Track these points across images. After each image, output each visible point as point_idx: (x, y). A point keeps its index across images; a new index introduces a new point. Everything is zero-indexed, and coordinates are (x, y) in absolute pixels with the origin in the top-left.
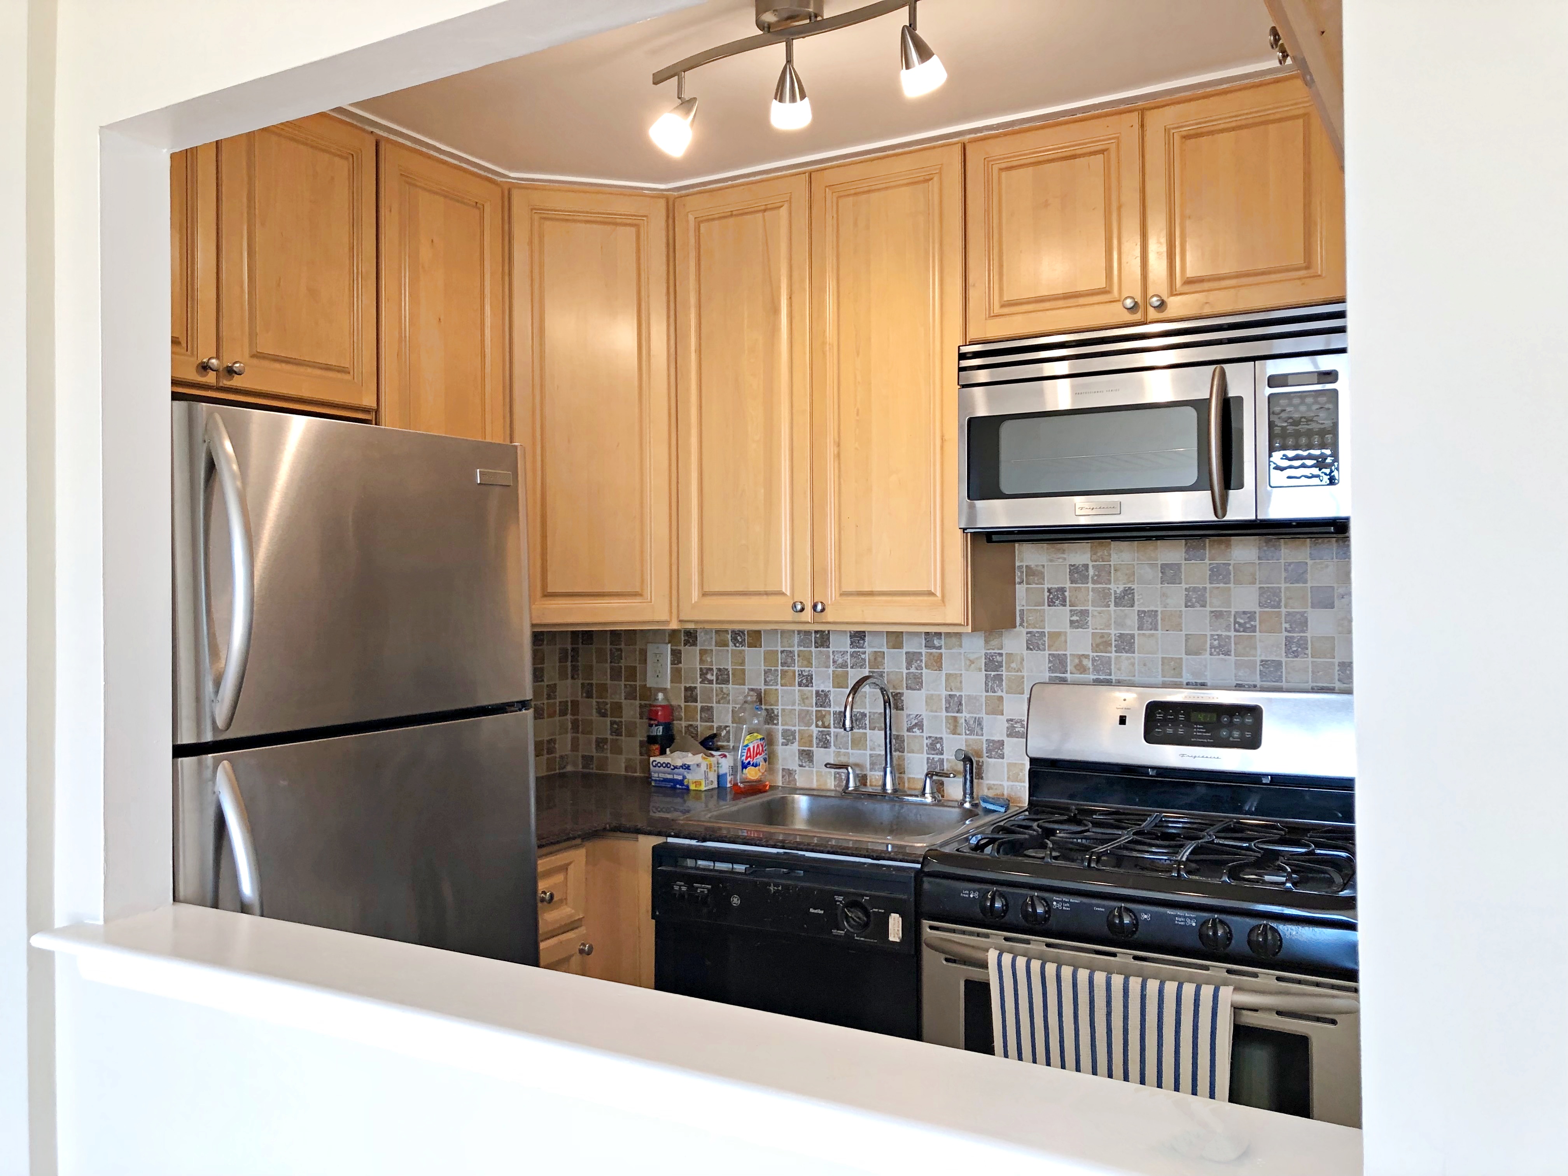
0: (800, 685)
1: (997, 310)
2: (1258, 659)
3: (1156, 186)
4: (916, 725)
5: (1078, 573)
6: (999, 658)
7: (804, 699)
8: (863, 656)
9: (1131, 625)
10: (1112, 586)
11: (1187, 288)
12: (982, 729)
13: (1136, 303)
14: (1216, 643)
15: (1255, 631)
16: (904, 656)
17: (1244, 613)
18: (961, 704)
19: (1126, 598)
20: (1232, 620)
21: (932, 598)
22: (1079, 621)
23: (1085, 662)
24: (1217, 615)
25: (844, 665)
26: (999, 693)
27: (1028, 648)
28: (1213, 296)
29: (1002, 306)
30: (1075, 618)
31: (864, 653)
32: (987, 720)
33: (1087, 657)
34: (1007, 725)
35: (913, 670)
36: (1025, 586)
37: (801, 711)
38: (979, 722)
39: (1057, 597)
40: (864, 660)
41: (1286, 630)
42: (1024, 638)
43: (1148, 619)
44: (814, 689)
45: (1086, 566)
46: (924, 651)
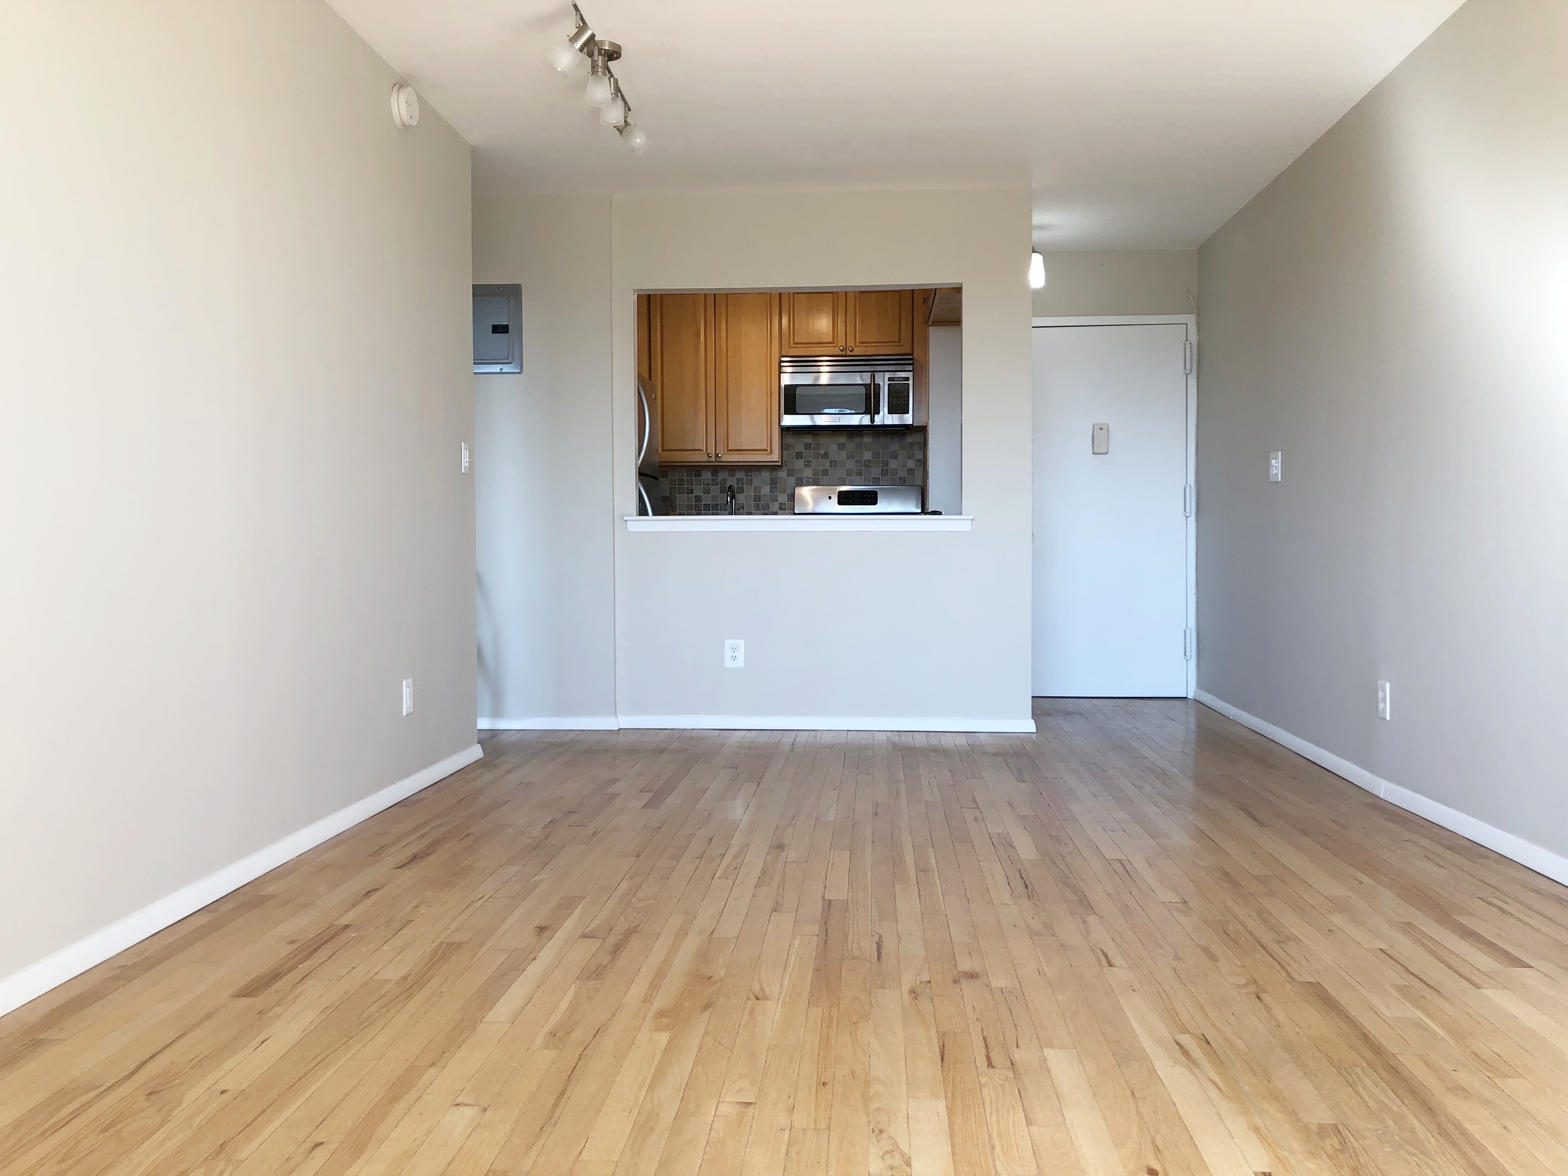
0: (687, 494)
1: (792, 345)
2: (872, 477)
3: (851, 308)
4: (741, 508)
5: (808, 446)
6: (776, 480)
7: (689, 499)
8: (717, 480)
9: (827, 465)
10: (821, 451)
11: (860, 345)
12: (769, 508)
13: (844, 349)
14: (857, 472)
15: (871, 467)
16: (736, 480)
17: (868, 460)
18: (760, 498)
19: (826, 456)
20: (863, 463)
21: (767, 452)
22: (808, 464)
23: (810, 480)
24: (858, 461)
25: (709, 484)
26: (776, 493)
27: (788, 475)
28: (869, 349)
29: (794, 344)
30: (806, 463)
31: (718, 479)
32: (771, 504)
33: (810, 478)
34: (779, 505)
35: (740, 485)
36: (786, 451)
37: (687, 505)
38: (768, 505)
39: (799, 455)
40: (718, 482)
41: (882, 467)
42: (786, 471)
43: (834, 463)
44: (694, 495)
45: (811, 443)
46: (744, 477)
